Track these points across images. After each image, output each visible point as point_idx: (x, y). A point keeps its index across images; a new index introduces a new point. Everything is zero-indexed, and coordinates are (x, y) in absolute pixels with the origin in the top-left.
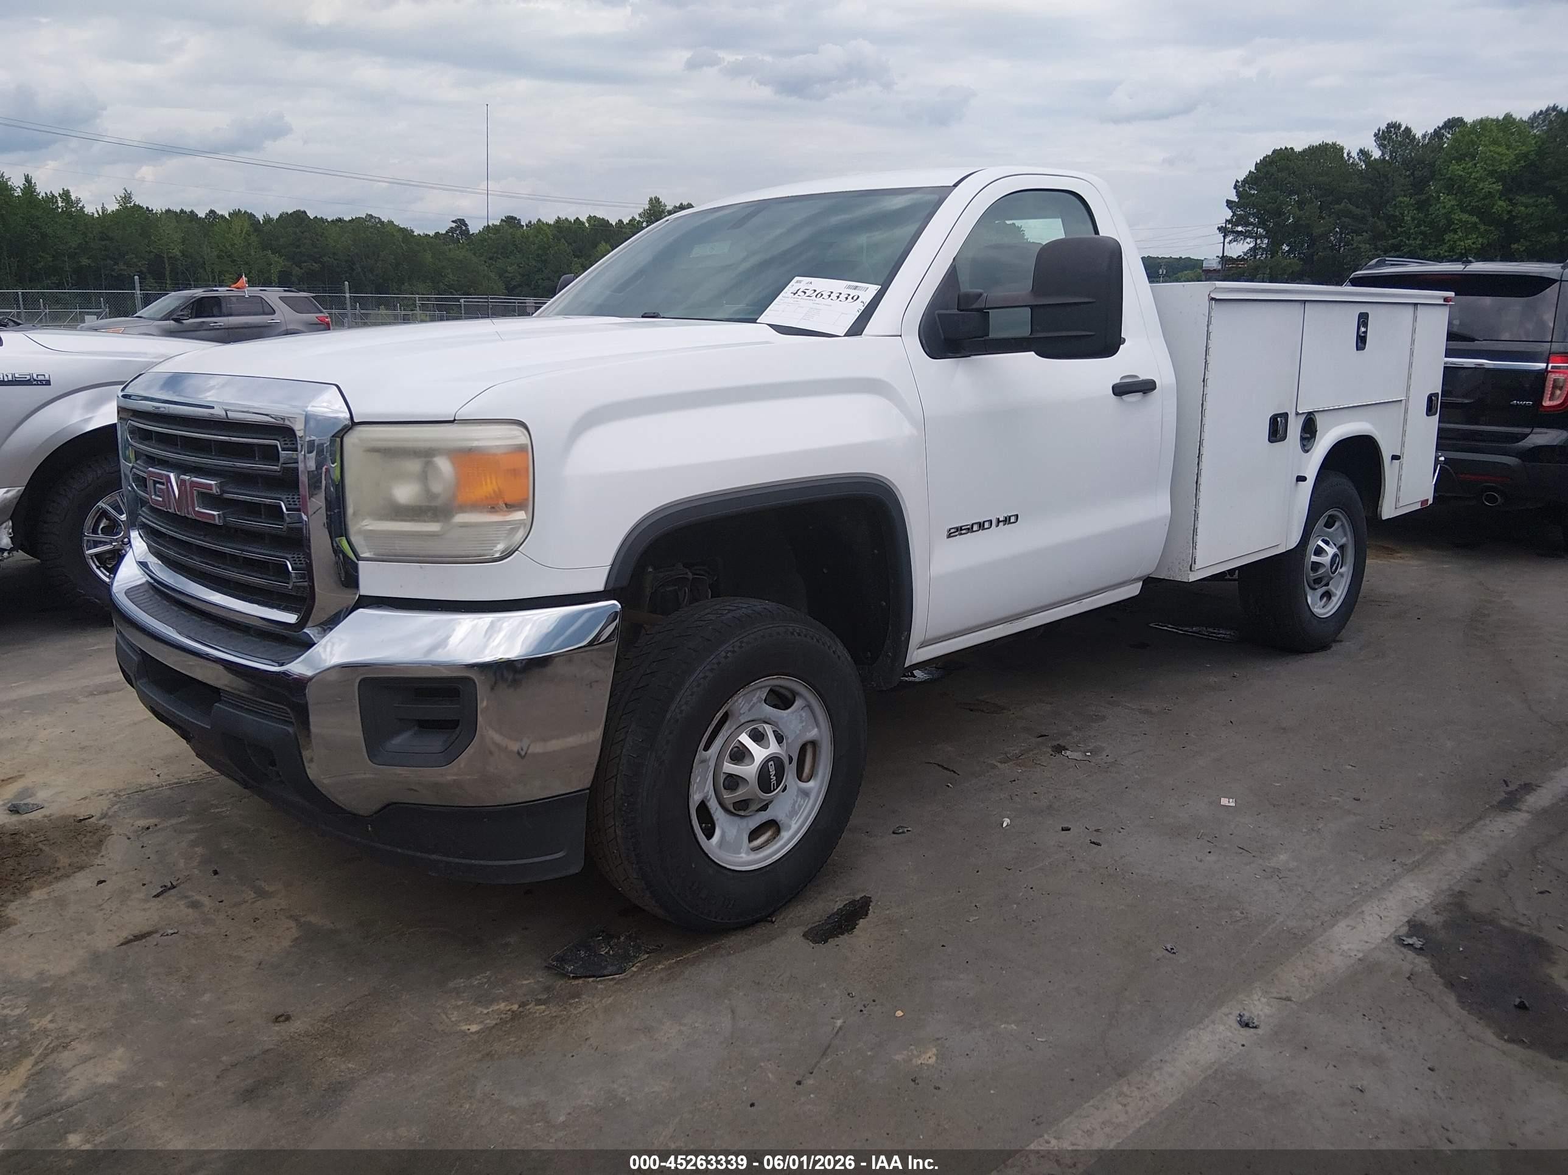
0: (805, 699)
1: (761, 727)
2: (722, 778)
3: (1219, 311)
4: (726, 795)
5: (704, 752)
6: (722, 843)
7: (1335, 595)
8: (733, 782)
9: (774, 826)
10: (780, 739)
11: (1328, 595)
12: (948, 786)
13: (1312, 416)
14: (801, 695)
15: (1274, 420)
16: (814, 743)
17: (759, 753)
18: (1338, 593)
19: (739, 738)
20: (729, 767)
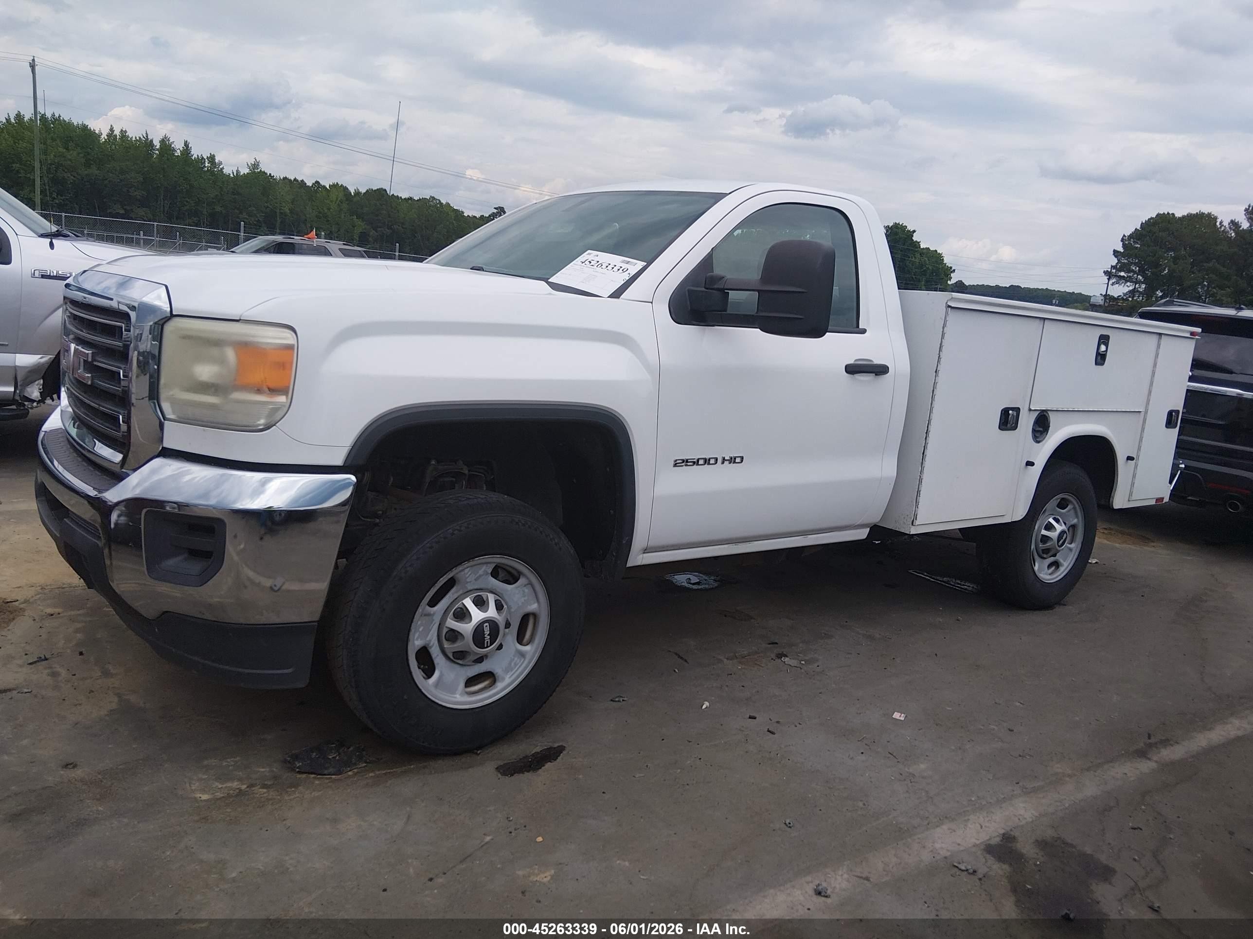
0: (528, 578)
1: (483, 594)
2: (445, 631)
3: (953, 316)
4: (446, 645)
5: (428, 607)
6: (437, 685)
7: (1062, 565)
8: (454, 635)
9: (490, 677)
10: (499, 607)
11: (1056, 565)
12: (675, 671)
13: (1045, 413)
14: (525, 576)
15: (1005, 412)
16: (534, 615)
17: (477, 615)
18: (1066, 564)
19: (464, 601)
20: (451, 623)
